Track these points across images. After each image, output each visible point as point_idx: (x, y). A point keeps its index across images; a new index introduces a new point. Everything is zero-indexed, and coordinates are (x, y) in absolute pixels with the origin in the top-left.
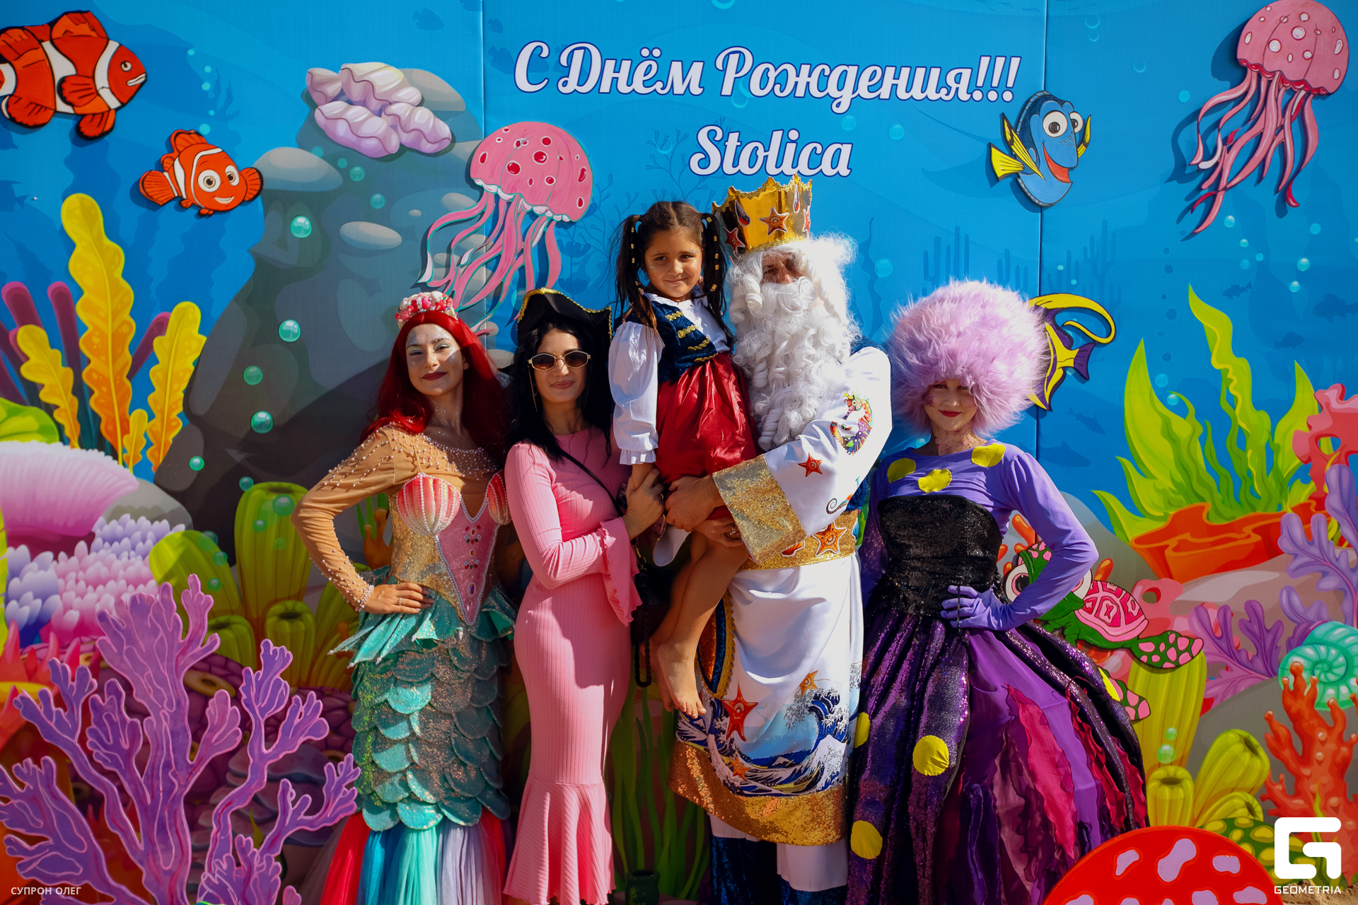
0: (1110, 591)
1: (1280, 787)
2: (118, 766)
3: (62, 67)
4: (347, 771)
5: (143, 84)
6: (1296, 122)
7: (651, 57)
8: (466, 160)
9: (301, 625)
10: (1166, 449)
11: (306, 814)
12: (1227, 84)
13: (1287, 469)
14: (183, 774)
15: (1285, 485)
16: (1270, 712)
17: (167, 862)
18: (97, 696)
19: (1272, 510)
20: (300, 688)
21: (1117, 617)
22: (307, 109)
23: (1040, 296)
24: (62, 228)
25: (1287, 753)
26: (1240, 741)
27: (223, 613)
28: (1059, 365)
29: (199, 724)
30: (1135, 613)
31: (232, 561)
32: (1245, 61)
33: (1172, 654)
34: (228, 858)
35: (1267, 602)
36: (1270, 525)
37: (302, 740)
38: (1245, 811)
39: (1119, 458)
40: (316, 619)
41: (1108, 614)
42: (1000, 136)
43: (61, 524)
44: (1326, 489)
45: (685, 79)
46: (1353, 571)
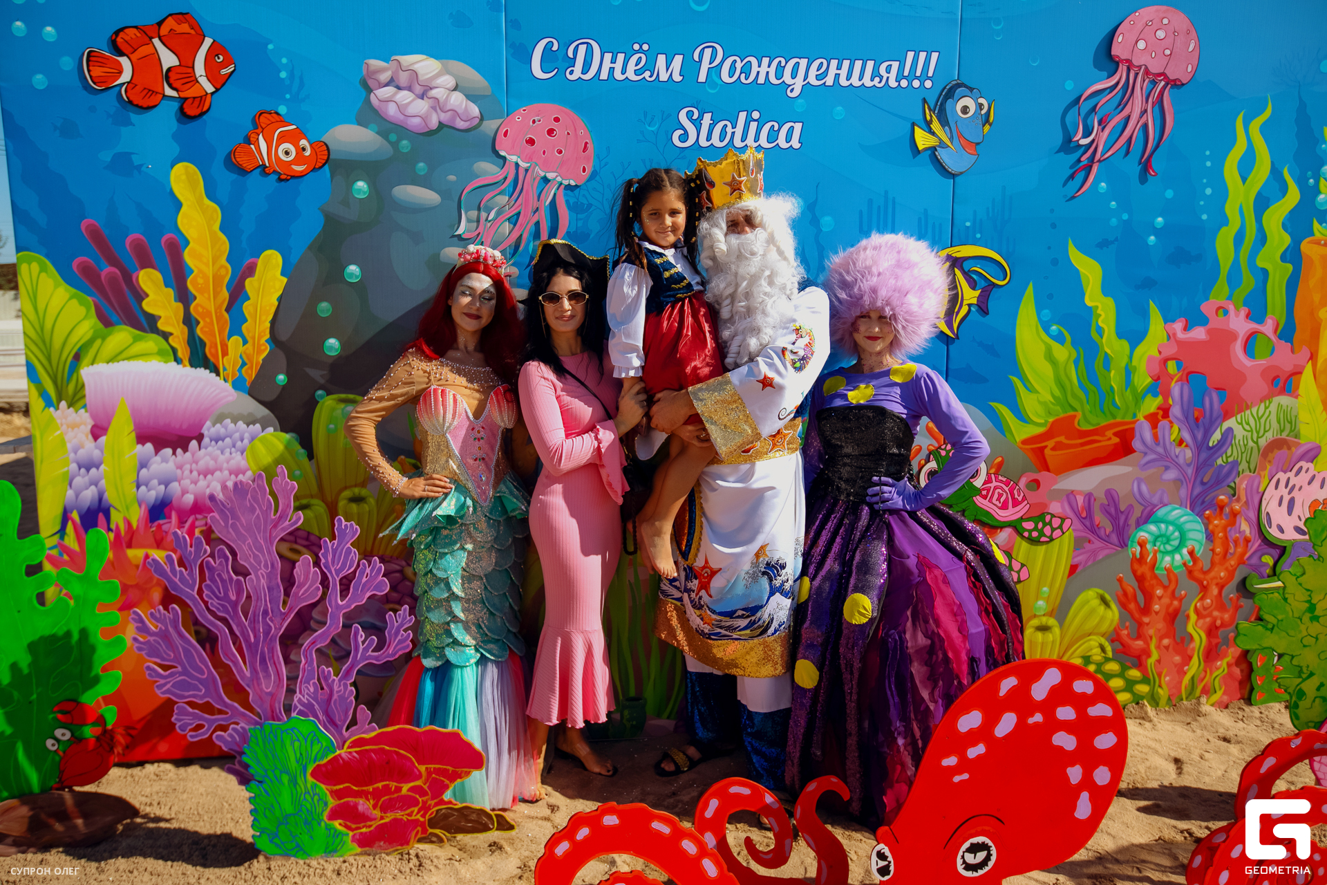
0: (1001, 481)
1: (1125, 632)
2: (228, 613)
3: (168, 59)
4: (404, 618)
5: (232, 73)
6: (1157, 107)
7: (641, 51)
8: (492, 135)
9: (366, 507)
10: (1048, 370)
11: (373, 651)
12: (1105, 74)
13: (1141, 386)
14: (277, 620)
15: (1139, 398)
16: (1121, 575)
17: (268, 686)
18: (210, 559)
19: (1129, 418)
21: (1006, 502)
22: (364, 93)
23: (951, 247)
24: (171, 190)
25: (1132, 606)
26: (1097, 597)
27: (305, 497)
28: (965, 302)
29: (289, 582)
30: (1020, 499)
31: (311, 456)
32: (1118, 57)
33: (1047, 530)
34: (314, 683)
35: (1122, 490)
36: (1126, 430)
37: (368, 594)
38: (1098, 650)
39: (1011, 377)
40: (377, 502)
41: (998, 499)
42: (921, 117)
43: (177, 426)
44: (1170, 402)
45: (669, 69)
46: (1189, 465)
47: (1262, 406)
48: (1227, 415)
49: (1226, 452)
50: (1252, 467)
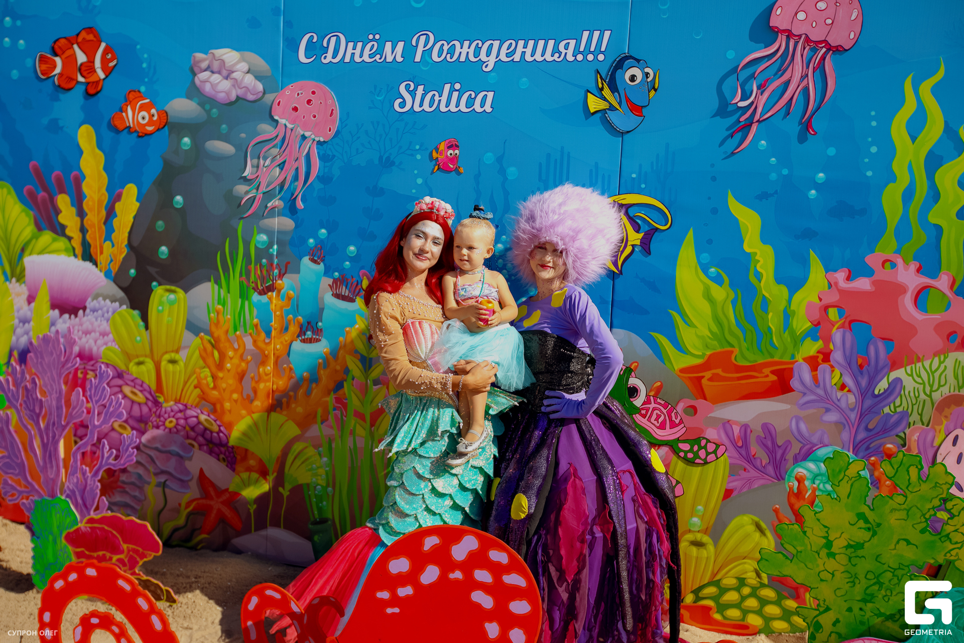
0: (659, 404)
3: (81, 58)
5: (115, 66)
6: (818, 72)
7: (374, 40)
8: (270, 104)
9: (178, 368)
10: (706, 308)
11: (112, 460)
12: (763, 45)
13: (800, 329)
15: (798, 341)
16: (777, 506)
19: (787, 359)
20: (176, 403)
21: (664, 423)
22: (191, 76)
23: (619, 194)
24: (78, 142)
26: (752, 524)
27: (142, 356)
28: (629, 243)
30: (677, 421)
31: (147, 328)
32: (777, 27)
33: (702, 453)
35: (780, 425)
36: (785, 369)
38: (754, 575)
39: (670, 311)
40: (185, 365)
41: (657, 419)
42: (594, 85)
43: (73, 300)
44: (831, 347)
45: (393, 53)
46: (852, 410)
47: (936, 360)
48: (895, 364)
49: (894, 401)
50: (925, 420)
